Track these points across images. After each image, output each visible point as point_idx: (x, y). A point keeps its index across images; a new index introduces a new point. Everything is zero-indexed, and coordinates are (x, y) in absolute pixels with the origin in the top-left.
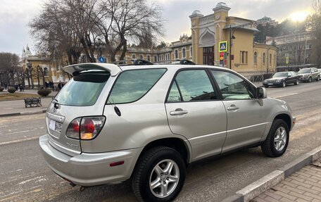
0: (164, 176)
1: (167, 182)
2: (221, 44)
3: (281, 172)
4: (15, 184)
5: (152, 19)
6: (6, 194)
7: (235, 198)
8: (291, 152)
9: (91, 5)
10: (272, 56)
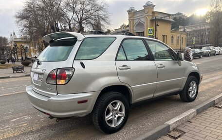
0: (114, 112)
1: (117, 116)
2: (149, 30)
3: (194, 110)
4: (8, 121)
5: (101, 13)
6: (2, 127)
7: (164, 126)
8: (200, 99)
9: (59, 2)
10: (184, 38)
